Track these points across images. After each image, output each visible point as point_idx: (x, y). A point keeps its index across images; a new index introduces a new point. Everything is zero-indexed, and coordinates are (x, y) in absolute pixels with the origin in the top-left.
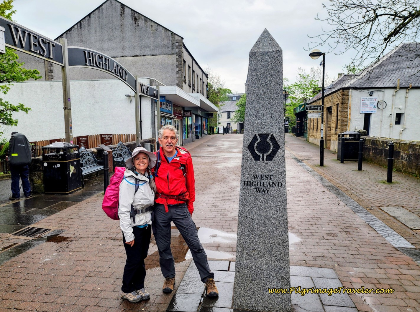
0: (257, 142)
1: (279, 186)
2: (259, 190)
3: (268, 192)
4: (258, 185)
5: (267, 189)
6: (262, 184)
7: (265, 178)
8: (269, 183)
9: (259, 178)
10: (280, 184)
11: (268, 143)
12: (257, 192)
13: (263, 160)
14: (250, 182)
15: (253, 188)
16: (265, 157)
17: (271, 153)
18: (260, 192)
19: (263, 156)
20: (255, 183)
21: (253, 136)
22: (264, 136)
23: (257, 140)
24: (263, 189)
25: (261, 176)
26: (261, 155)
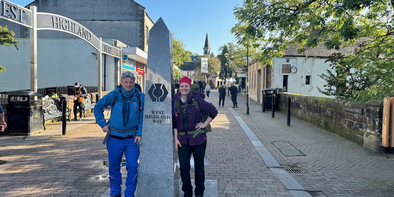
0: (154, 89)
1: (167, 118)
2: (155, 121)
3: (161, 123)
4: (154, 118)
5: (160, 120)
6: (157, 117)
7: (159, 113)
8: (162, 116)
9: (155, 113)
10: (168, 117)
11: (161, 90)
12: (154, 122)
13: (158, 101)
14: (149, 116)
15: (152, 119)
16: (159, 99)
17: (163, 96)
18: (155, 122)
19: (158, 98)
20: (152, 116)
21: (151, 85)
22: (158, 85)
23: (154, 88)
24: (158, 121)
25: (157, 111)
26: (157, 98)
